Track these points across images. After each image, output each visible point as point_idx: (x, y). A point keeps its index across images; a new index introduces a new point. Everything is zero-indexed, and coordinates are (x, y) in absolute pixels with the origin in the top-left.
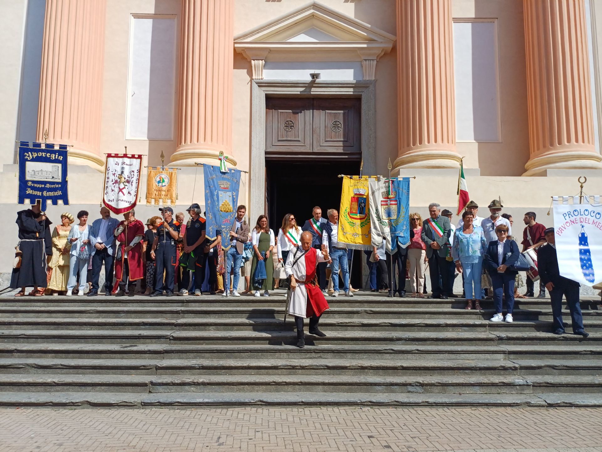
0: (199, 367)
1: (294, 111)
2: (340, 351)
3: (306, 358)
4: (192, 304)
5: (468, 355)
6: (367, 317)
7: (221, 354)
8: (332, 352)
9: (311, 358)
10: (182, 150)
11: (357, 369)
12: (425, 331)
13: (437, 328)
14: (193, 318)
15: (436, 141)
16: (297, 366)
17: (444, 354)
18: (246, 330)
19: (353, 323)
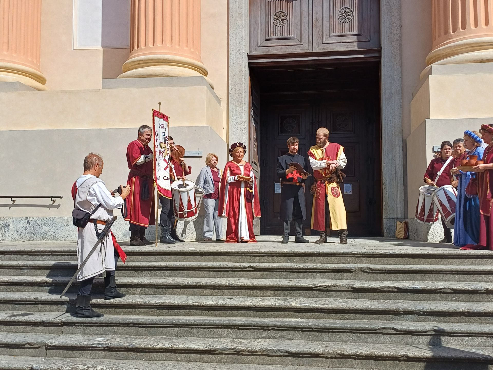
0: (103, 347)
3: (260, 338)
6: (363, 278)
7: (139, 328)
8: (300, 331)
9: (269, 338)
10: (134, 57)
11: (336, 358)
12: (452, 301)
13: (472, 296)
15: (487, 24)
16: (244, 350)
18: (183, 294)
19: (340, 286)
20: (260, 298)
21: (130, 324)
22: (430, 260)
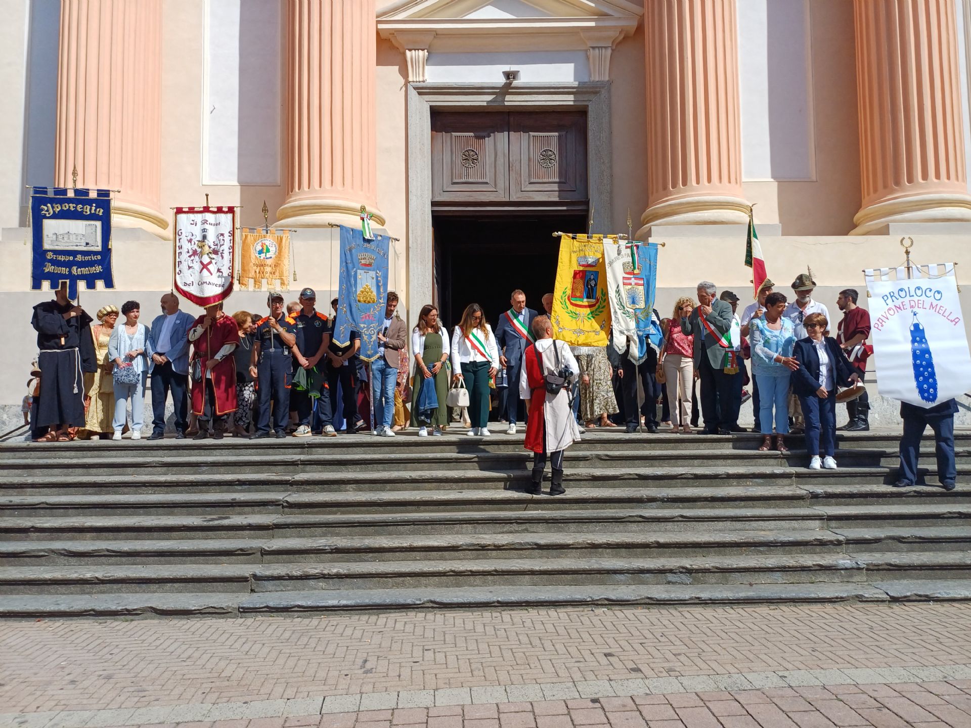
0: (332, 549)
1: (478, 134)
2: (557, 520)
3: (503, 533)
4: (318, 449)
5: (763, 522)
6: (600, 466)
7: (366, 528)
8: (544, 523)
9: (511, 532)
10: (295, 200)
11: (586, 548)
12: (693, 487)
13: (713, 480)
14: (320, 472)
15: (709, 180)
16: (489, 545)
17: (725, 523)
18: (406, 490)
19: (579, 475)
20: (493, 491)
21: (355, 523)
22: (667, 445)
